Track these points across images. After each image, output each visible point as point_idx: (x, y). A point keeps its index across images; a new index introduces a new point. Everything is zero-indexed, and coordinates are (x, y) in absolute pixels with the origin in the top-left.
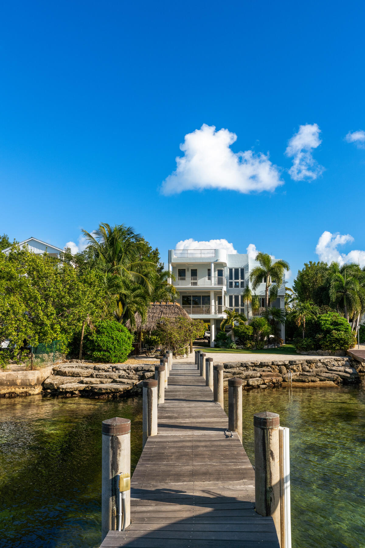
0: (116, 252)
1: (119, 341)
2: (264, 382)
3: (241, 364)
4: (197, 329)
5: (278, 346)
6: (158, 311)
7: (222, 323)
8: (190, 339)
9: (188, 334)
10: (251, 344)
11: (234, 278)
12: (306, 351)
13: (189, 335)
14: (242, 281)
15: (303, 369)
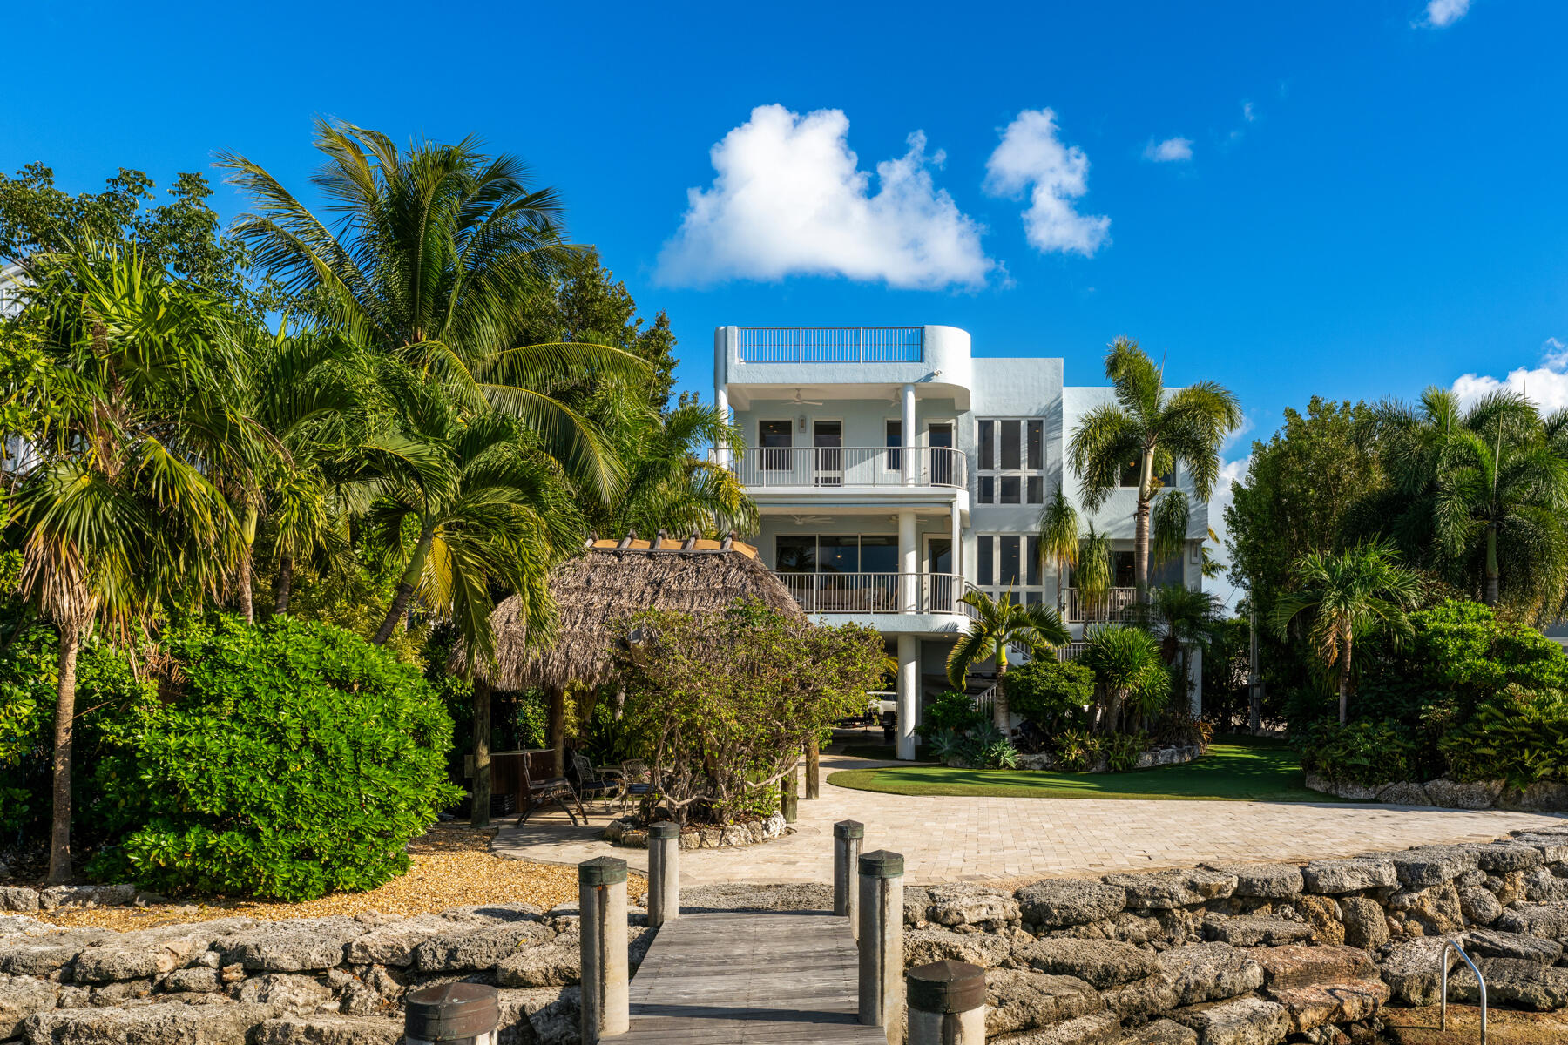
0: (424, 281)
1: (331, 751)
2: (1298, 1026)
3: (1131, 893)
4: (843, 674)
5: (1192, 755)
6: (638, 582)
7: (955, 652)
8: (805, 734)
9: (790, 705)
10: (1082, 745)
11: (997, 462)
12: (1370, 783)
13: (797, 710)
14: (1034, 473)
15: (1466, 910)
